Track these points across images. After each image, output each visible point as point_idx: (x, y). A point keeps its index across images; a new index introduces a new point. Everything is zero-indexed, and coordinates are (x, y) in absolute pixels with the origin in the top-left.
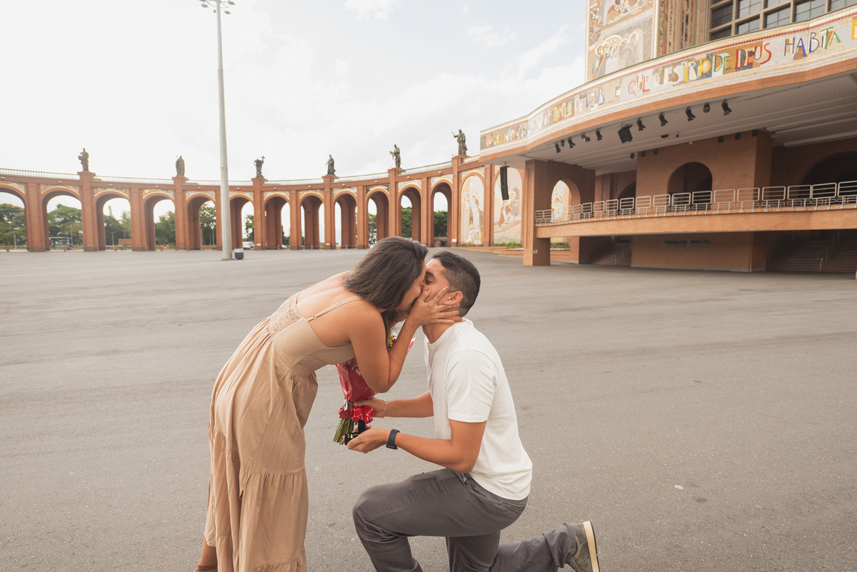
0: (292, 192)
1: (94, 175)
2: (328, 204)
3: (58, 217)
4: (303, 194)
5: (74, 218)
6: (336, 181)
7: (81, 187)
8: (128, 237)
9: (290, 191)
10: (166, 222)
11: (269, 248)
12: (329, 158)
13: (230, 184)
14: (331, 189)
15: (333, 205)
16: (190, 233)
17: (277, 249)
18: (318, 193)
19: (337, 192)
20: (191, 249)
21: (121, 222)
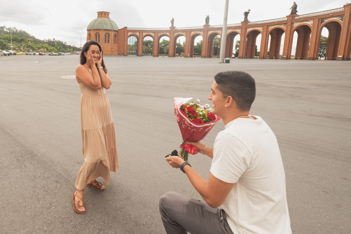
0: (264, 27)
1: (175, 27)
2: (289, 32)
3: (163, 44)
4: (271, 28)
5: (167, 44)
6: (296, 18)
7: (170, 33)
8: (184, 52)
9: (263, 26)
10: (199, 45)
13: (228, 26)
14: (292, 23)
15: (292, 33)
16: (208, 50)
18: (282, 27)
19: (296, 25)
20: (207, 57)
21: (182, 46)
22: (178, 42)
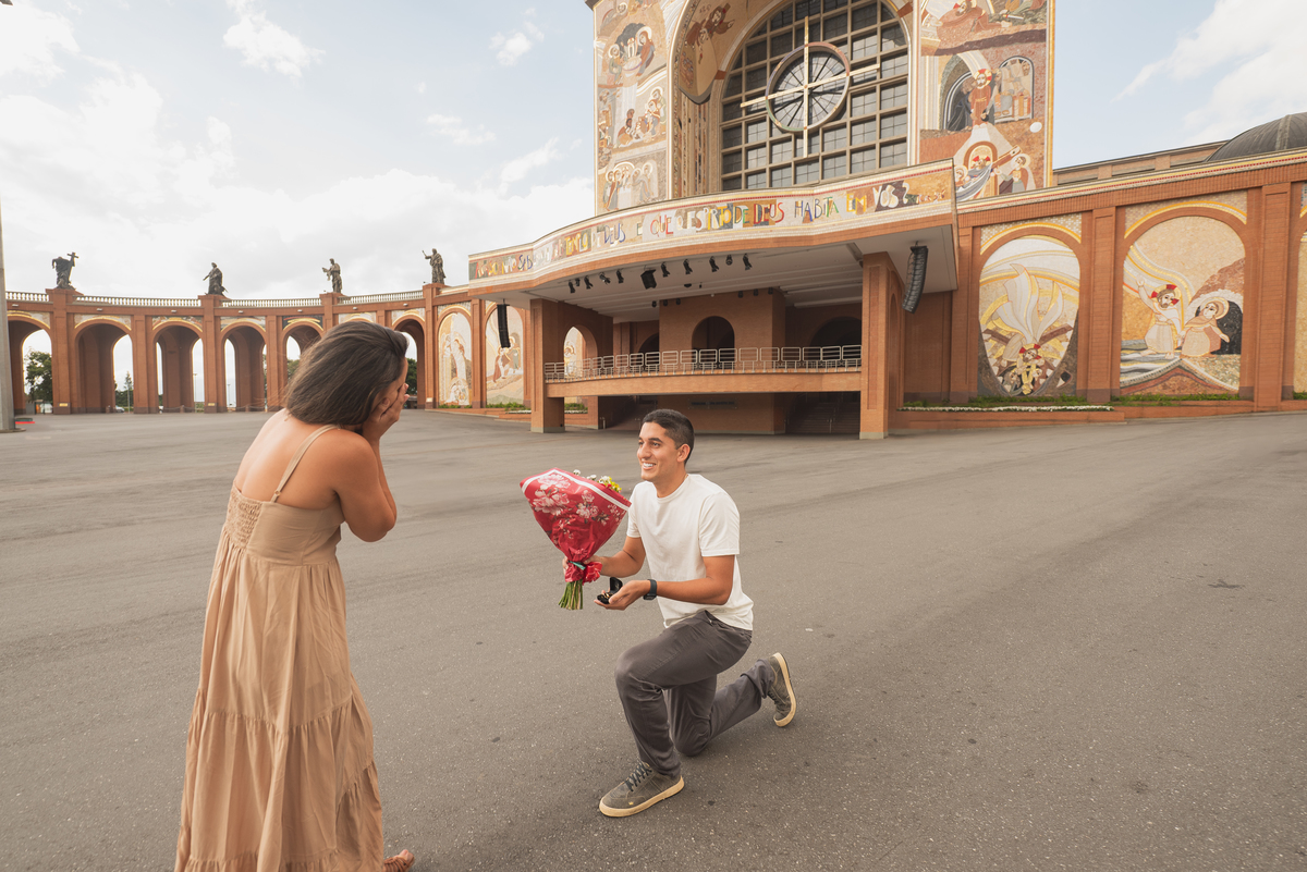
0: (136, 318)
2: (212, 340)
4: (159, 323)
6: (225, 305)
9: (132, 316)
11: (86, 411)
12: (212, 268)
14: (217, 319)
15: (220, 343)
17: (103, 411)
18: (191, 323)
19: (228, 323)
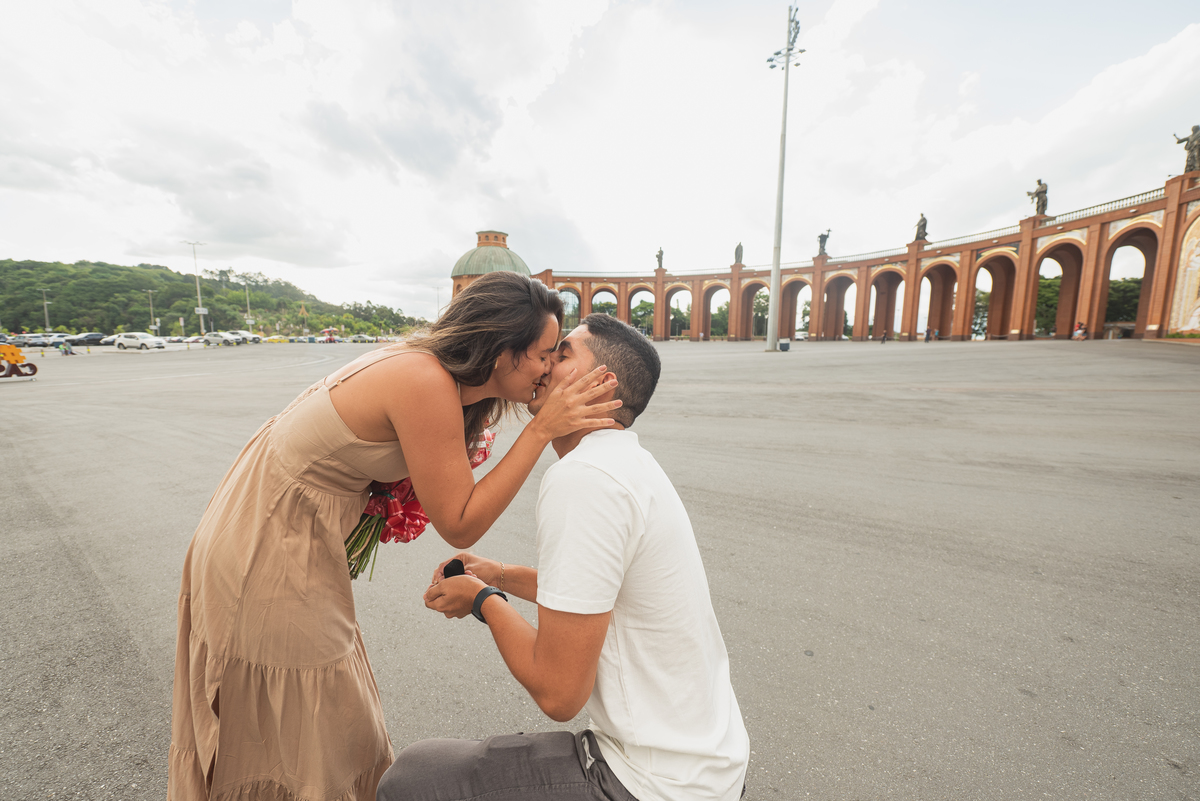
0: (861, 269)
2: (912, 280)
3: (640, 311)
4: (876, 271)
5: (650, 311)
6: (927, 248)
7: (655, 283)
8: (689, 328)
9: (859, 268)
10: (722, 312)
11: (825, 339)
12: (920, 218)
13: (782, 267)
14: (919, 261)
15: (919, 282)
16: (742, 323)
17: (834, 339)
18: (899, 268)
19: (927, 263)
20: (742, 340)
21: (685, 315)
22: (673, 304)
